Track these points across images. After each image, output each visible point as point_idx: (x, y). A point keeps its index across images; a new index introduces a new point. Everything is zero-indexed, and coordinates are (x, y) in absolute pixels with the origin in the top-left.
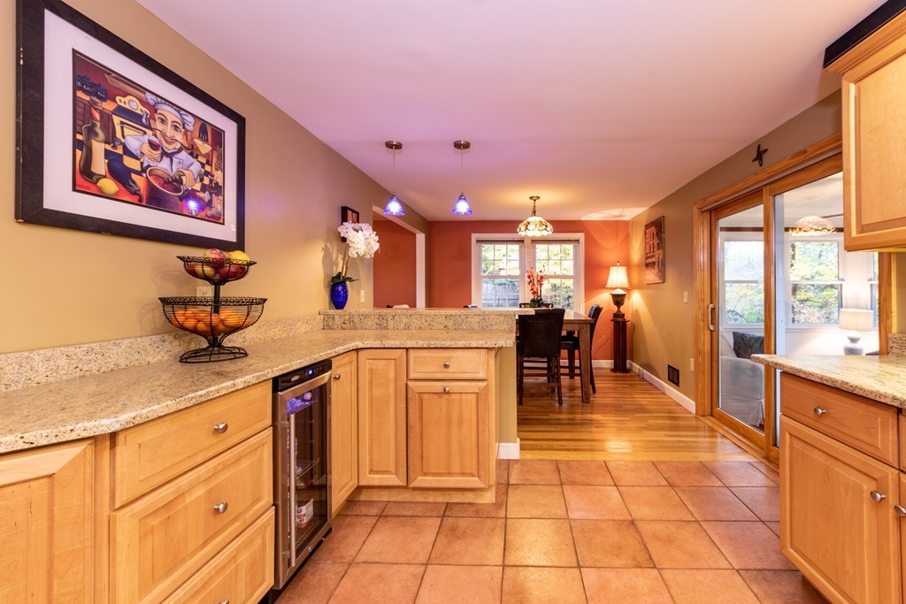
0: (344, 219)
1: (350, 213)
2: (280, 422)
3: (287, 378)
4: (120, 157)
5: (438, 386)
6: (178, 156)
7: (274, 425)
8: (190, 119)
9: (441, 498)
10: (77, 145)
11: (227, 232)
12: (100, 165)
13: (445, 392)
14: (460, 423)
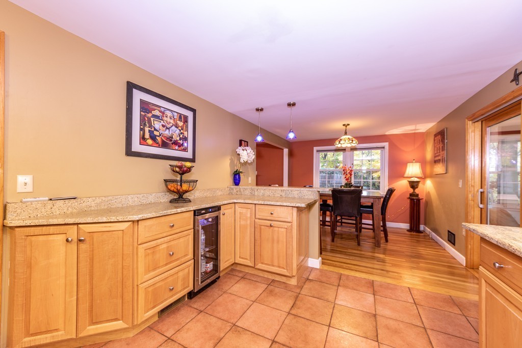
0: (240, 145)
1: (243, 142)
2: (196, 228)
3: (199, 212)
4: (153, 131)
5: (268, 223)
6: (172, 128)
7: (194, 228)
8: (176, 114)
9: (271, 277)
10: (141, 129)
11: (189, 155)
12: (147, 135)
13: (271, 226)
14: (278, 242)
